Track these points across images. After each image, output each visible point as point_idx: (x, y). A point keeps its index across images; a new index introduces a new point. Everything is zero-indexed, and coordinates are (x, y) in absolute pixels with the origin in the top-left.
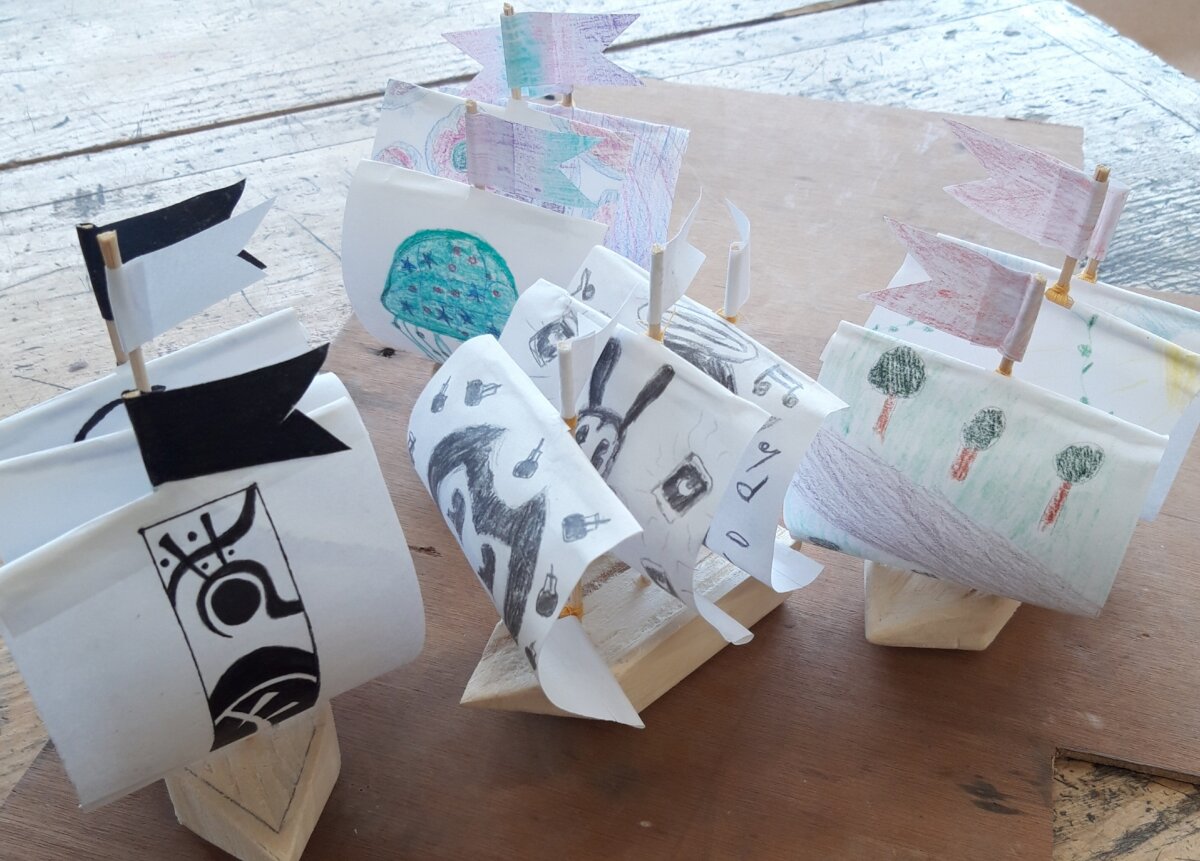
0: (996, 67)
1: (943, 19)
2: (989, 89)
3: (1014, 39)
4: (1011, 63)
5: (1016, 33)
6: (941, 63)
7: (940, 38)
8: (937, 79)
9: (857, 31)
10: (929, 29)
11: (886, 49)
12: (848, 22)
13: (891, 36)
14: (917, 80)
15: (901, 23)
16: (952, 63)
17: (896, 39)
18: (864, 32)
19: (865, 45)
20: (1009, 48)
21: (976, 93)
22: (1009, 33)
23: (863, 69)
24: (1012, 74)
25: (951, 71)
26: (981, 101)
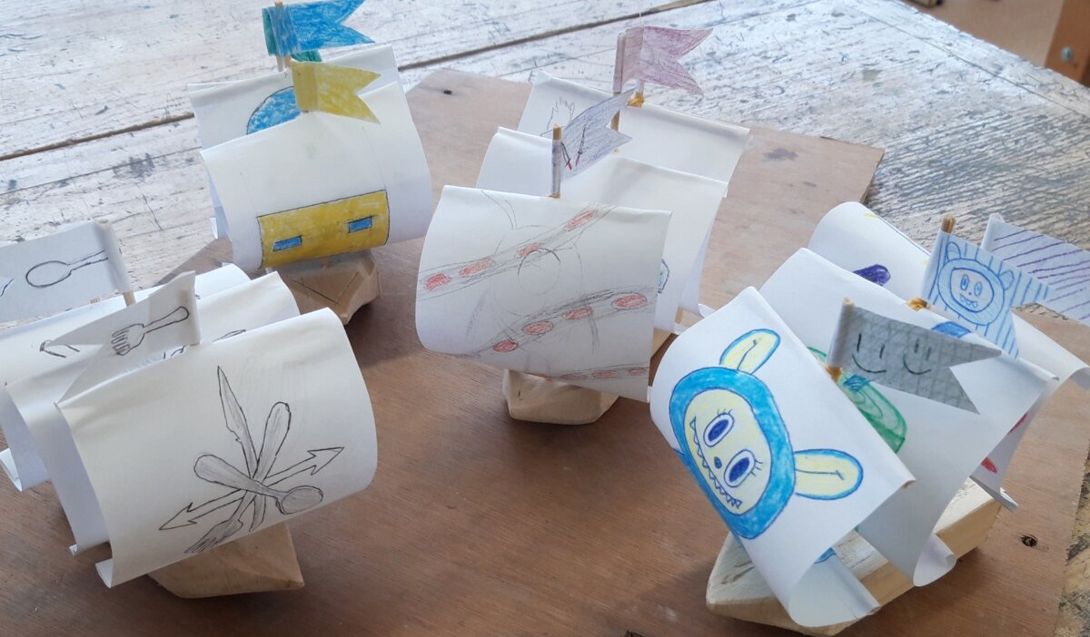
0: (832, 38)
1: (782, 7)
2: (831, 54)
3: (840, 18)
4: (842, 36)
5: (842, 15)
6: (788, 37)
7: (784, 21)
8: (788, 48)
9: (719, 18)
10: (774, 15)
11: (744, 30)
12: (710, 12)
13: (745, 21)
14: (773, 50)
15: (751, 10)
16: (798, 37)
17: (750, 22)
18: (724, 19)
19: (727, 28)
20: (838, 25)
21: (821, 57)
22: (835, 15)
23: (730, 45)
24: (846, 43)
25: (798, 43)
26: (826, 63)
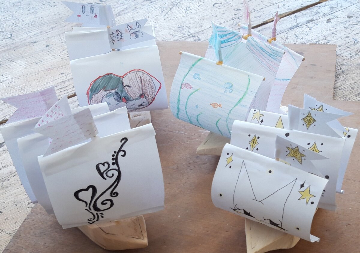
0: (348, 31)
1: (324, 15)
2: (349, 40)
3: (352, 19)
4: (353, 29)
5: (352, 17)
6: (328, 32)
7: (326, 23)
8: (329, 38)
9: (296, 24)
10: (320, 20)
11: (308, 30)
12: (291, 21)
13: (308, 24)
14: (322, 40)
15: (310, 19)
16: (333, 31)
17: (310, 25)
18: (298, 24)
19: (300, 29)
20: (351, 23)
21: (345, 42)
22: (349, 17)
23: (302, 38)
24: (355, 33)
25: (333, 35)
26: (347, 45)
